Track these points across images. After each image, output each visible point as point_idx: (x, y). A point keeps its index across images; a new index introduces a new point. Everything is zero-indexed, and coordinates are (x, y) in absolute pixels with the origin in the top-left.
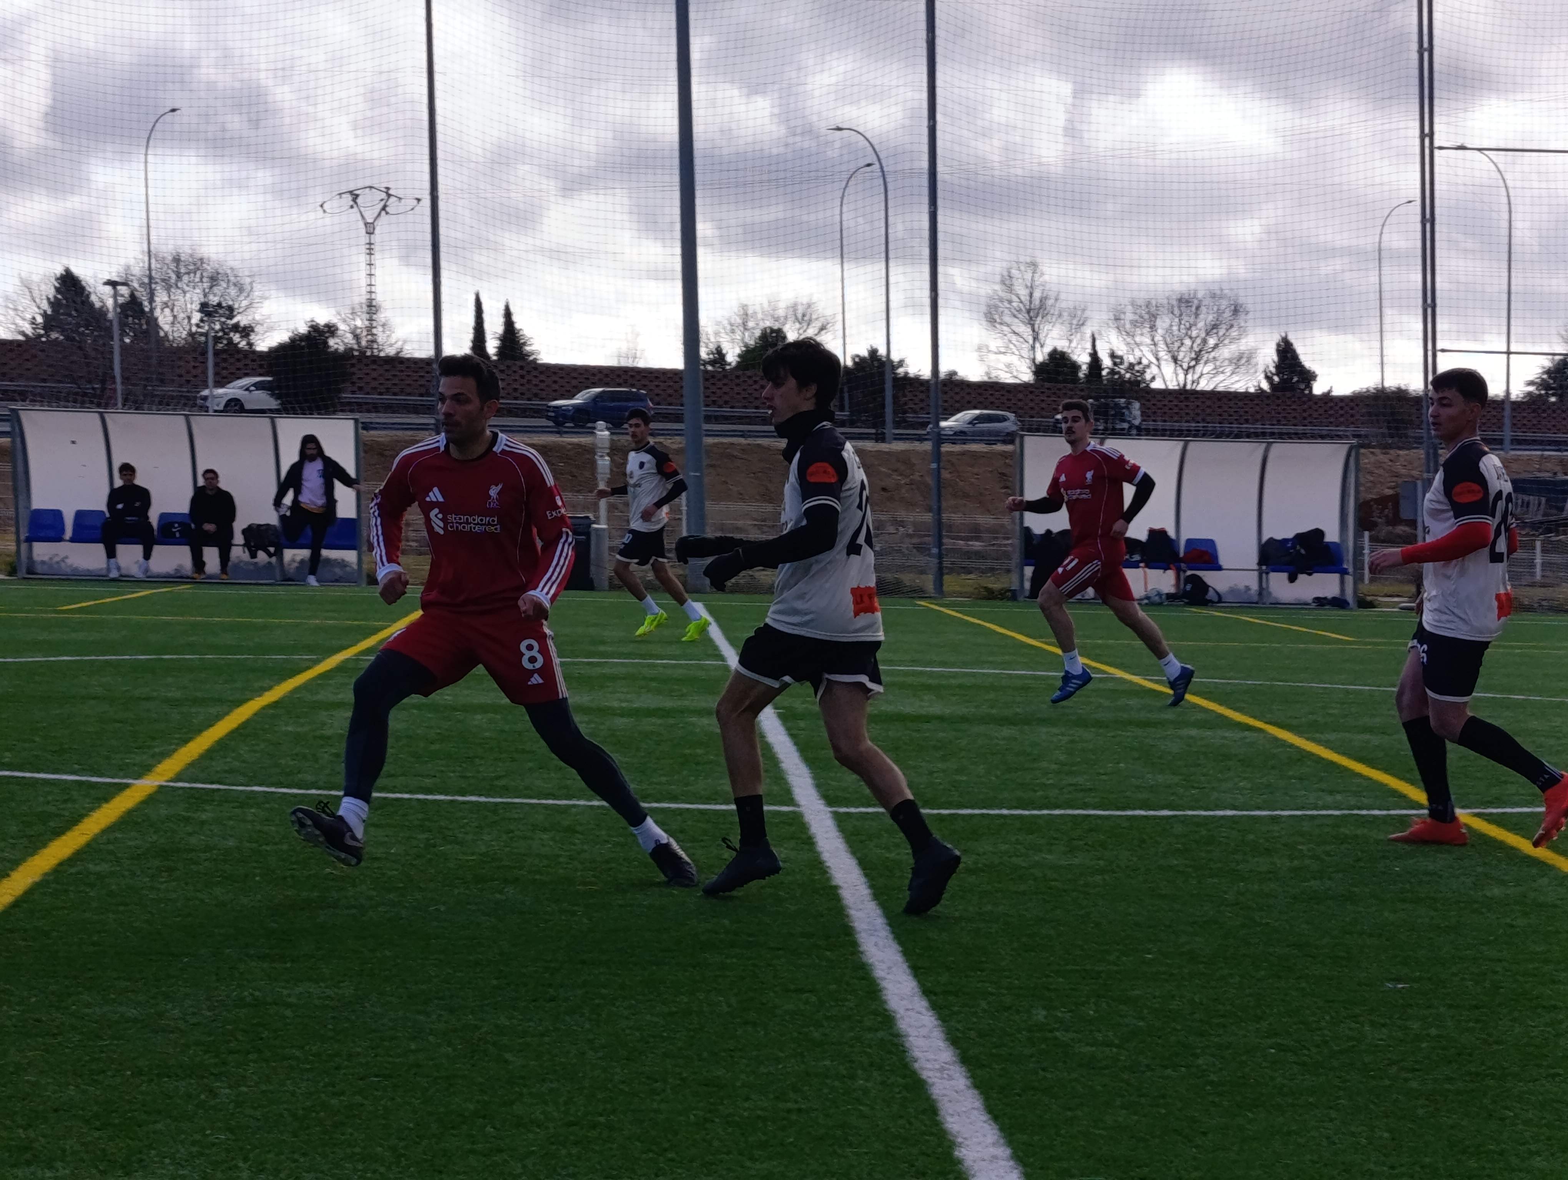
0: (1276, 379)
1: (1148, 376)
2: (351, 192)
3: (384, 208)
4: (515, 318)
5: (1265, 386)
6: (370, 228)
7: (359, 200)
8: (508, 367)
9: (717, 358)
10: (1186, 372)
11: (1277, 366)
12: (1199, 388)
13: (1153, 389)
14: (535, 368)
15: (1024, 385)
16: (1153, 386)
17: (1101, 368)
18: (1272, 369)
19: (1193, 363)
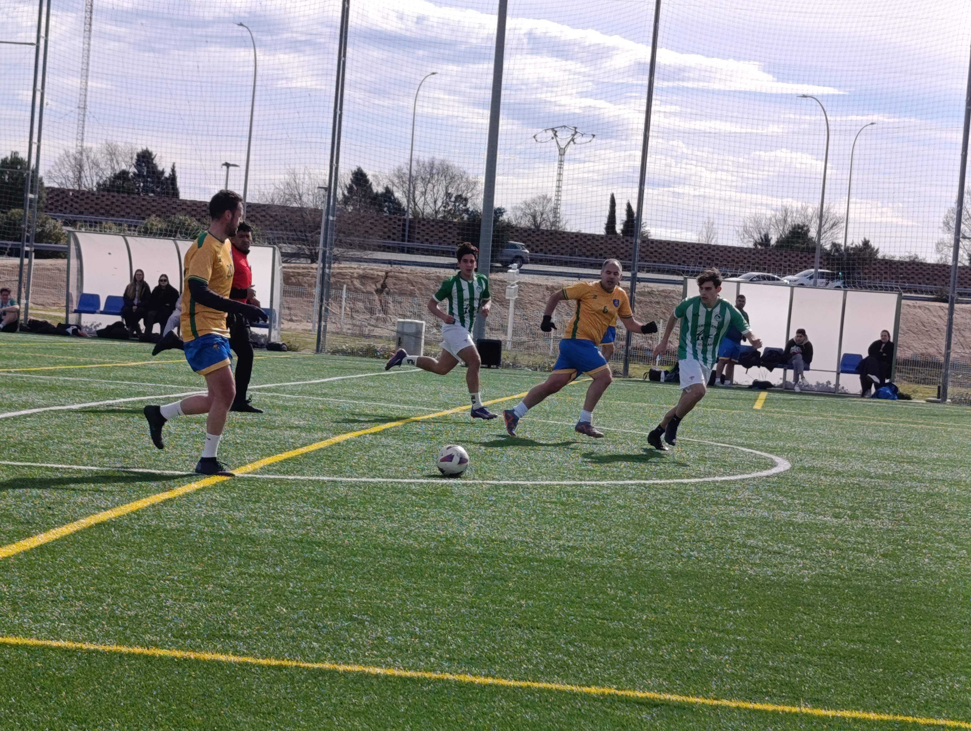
2: (552, 129)
3: (572, 140)
6: (562, 152)
7: (557, 134)
8: (627, 241)
9: (766, 240)
14: (644, 242)
15: (964, 267)
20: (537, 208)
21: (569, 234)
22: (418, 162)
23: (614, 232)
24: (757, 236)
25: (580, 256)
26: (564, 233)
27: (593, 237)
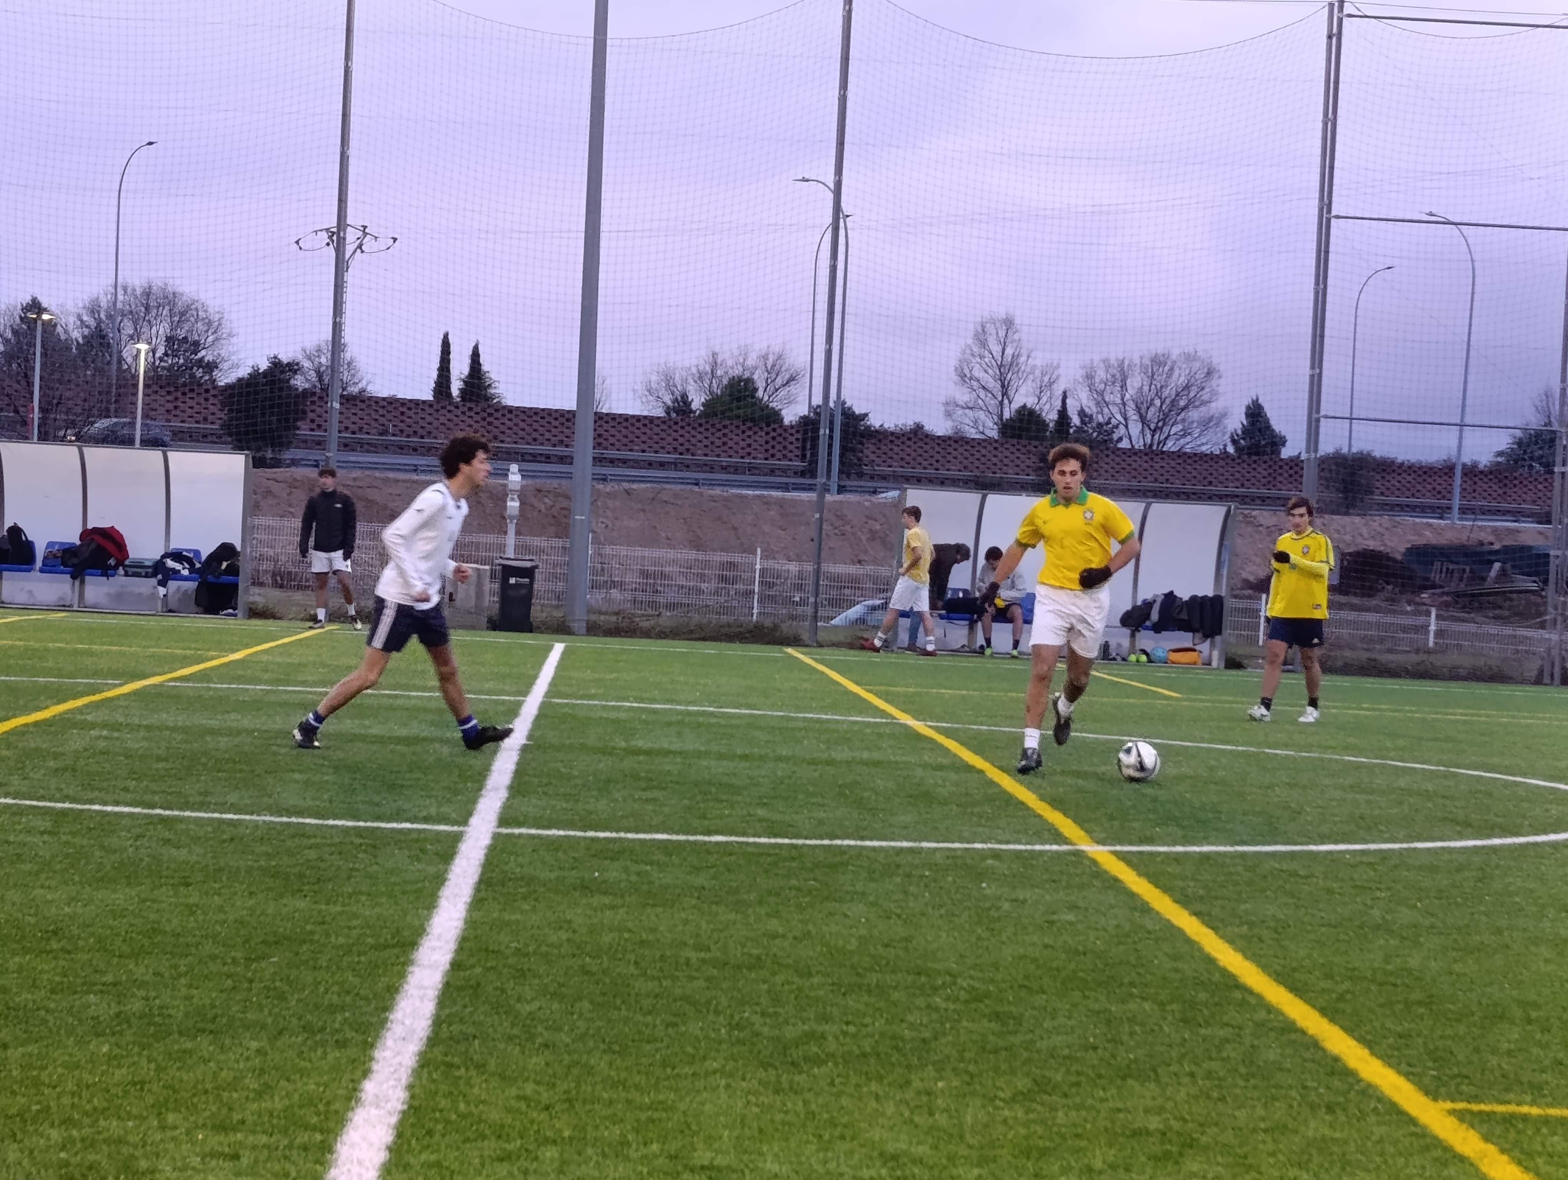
0: (1242, 442)
1: (1115, 436)
3: (360, 246)
4: (482, 360)
5: (1231, 449)
8: (470, 409)
9: (682, 406)
10: (1154, 432)
11: (1245, 430)
12: (1165, 449)
13: (1119, 449)
14: (497, 410)
15: (989, 441)
16: (1120, 445)
17: (1069, 425)
18: (1240, 432)
19: (1160, 424)
20: (323, 360)
21: (377, 400)
22: (125, 289)
23: (449, 395)
24: (668, 399)
25: (394, 435)
26: (370, 398)
27: (417, 403)
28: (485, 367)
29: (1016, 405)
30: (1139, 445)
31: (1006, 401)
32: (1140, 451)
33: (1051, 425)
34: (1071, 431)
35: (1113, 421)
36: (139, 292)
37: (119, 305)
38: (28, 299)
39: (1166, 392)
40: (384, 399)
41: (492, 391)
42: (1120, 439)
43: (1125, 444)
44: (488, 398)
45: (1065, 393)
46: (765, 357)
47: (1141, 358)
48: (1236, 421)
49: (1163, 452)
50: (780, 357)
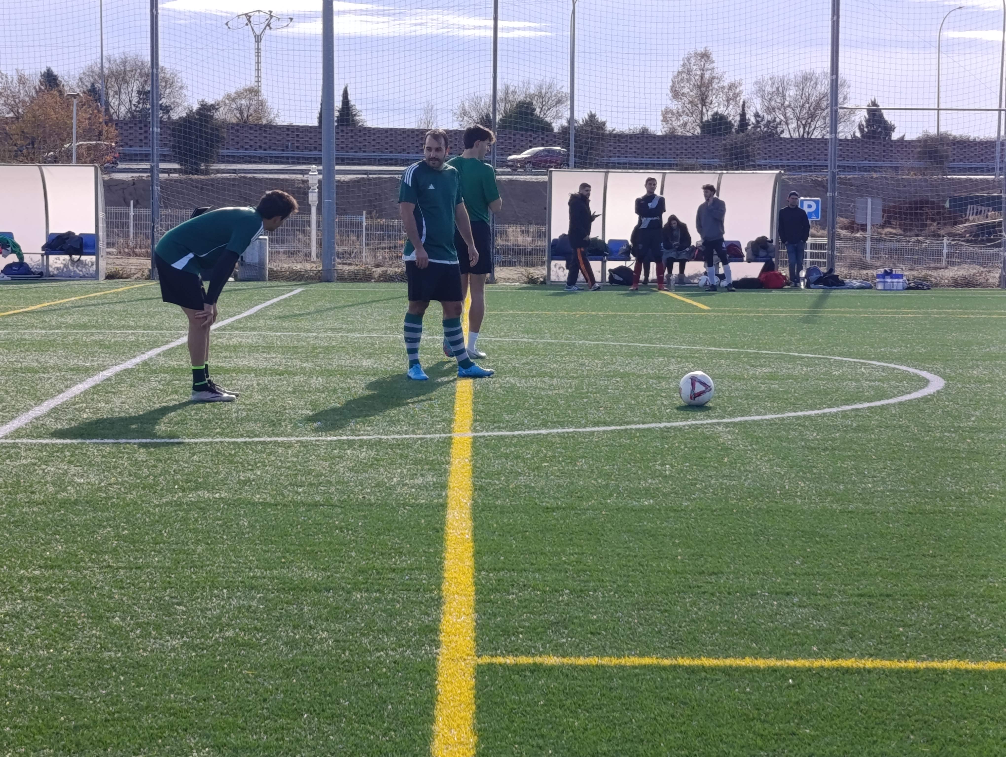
0: (866, 130)
1: (779, 130)
2: (246, 15)
3: (268, 25)
4: (350, 98)
5: (858, 135)
6: (258, 39)
7: (251, 19)
8: (342, 131)
10: (804, 126)
11: (867, 121)
12: (813, 137)
13: (781, 139)
14: (360, 131)
15: (694, 137)
16: (782, 136)
17: (748, 124)
18: (864, 123)
19: (809, 120)
20: (243, 102)
21: (280, 127)
22: (109, 59)
24: (477, 116)
25: (293, 150)
26: (275, 127)
27: (305, 129)
28: (352, 103)
29: (710, 113)
30: (796, 135)
31: (704, 110)
32: (796, 139)
33: (736, 125)
34: (749, 128)
35: (778, 120)
36: (118, 61)
37: (106, 71)
38: (44, 70)
39: (812, 99)
40: (284, 127)
41: (357, 118)
42: (782, 132)
43: (786, 135)
44: (354, 123)
45: (744, 102)
46: (541, 88)
47: (795, 77)
48: (861, 116)
49: (811, 139)
50: (550, 87)
